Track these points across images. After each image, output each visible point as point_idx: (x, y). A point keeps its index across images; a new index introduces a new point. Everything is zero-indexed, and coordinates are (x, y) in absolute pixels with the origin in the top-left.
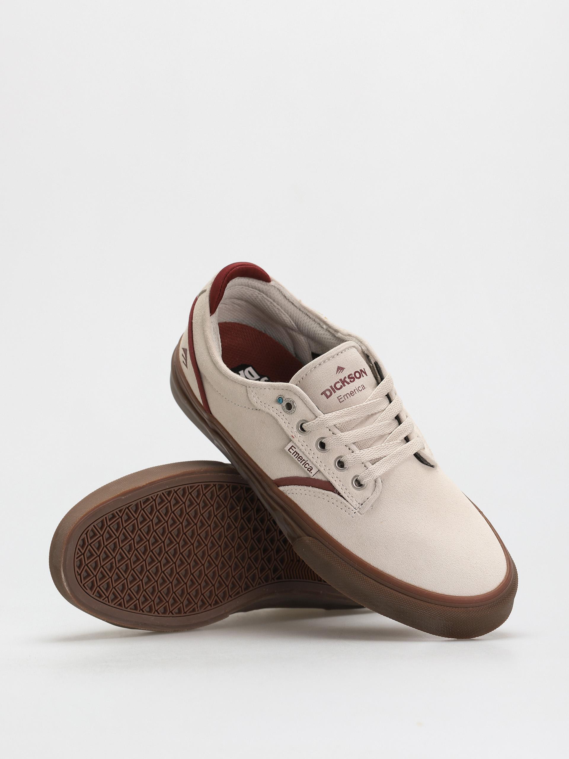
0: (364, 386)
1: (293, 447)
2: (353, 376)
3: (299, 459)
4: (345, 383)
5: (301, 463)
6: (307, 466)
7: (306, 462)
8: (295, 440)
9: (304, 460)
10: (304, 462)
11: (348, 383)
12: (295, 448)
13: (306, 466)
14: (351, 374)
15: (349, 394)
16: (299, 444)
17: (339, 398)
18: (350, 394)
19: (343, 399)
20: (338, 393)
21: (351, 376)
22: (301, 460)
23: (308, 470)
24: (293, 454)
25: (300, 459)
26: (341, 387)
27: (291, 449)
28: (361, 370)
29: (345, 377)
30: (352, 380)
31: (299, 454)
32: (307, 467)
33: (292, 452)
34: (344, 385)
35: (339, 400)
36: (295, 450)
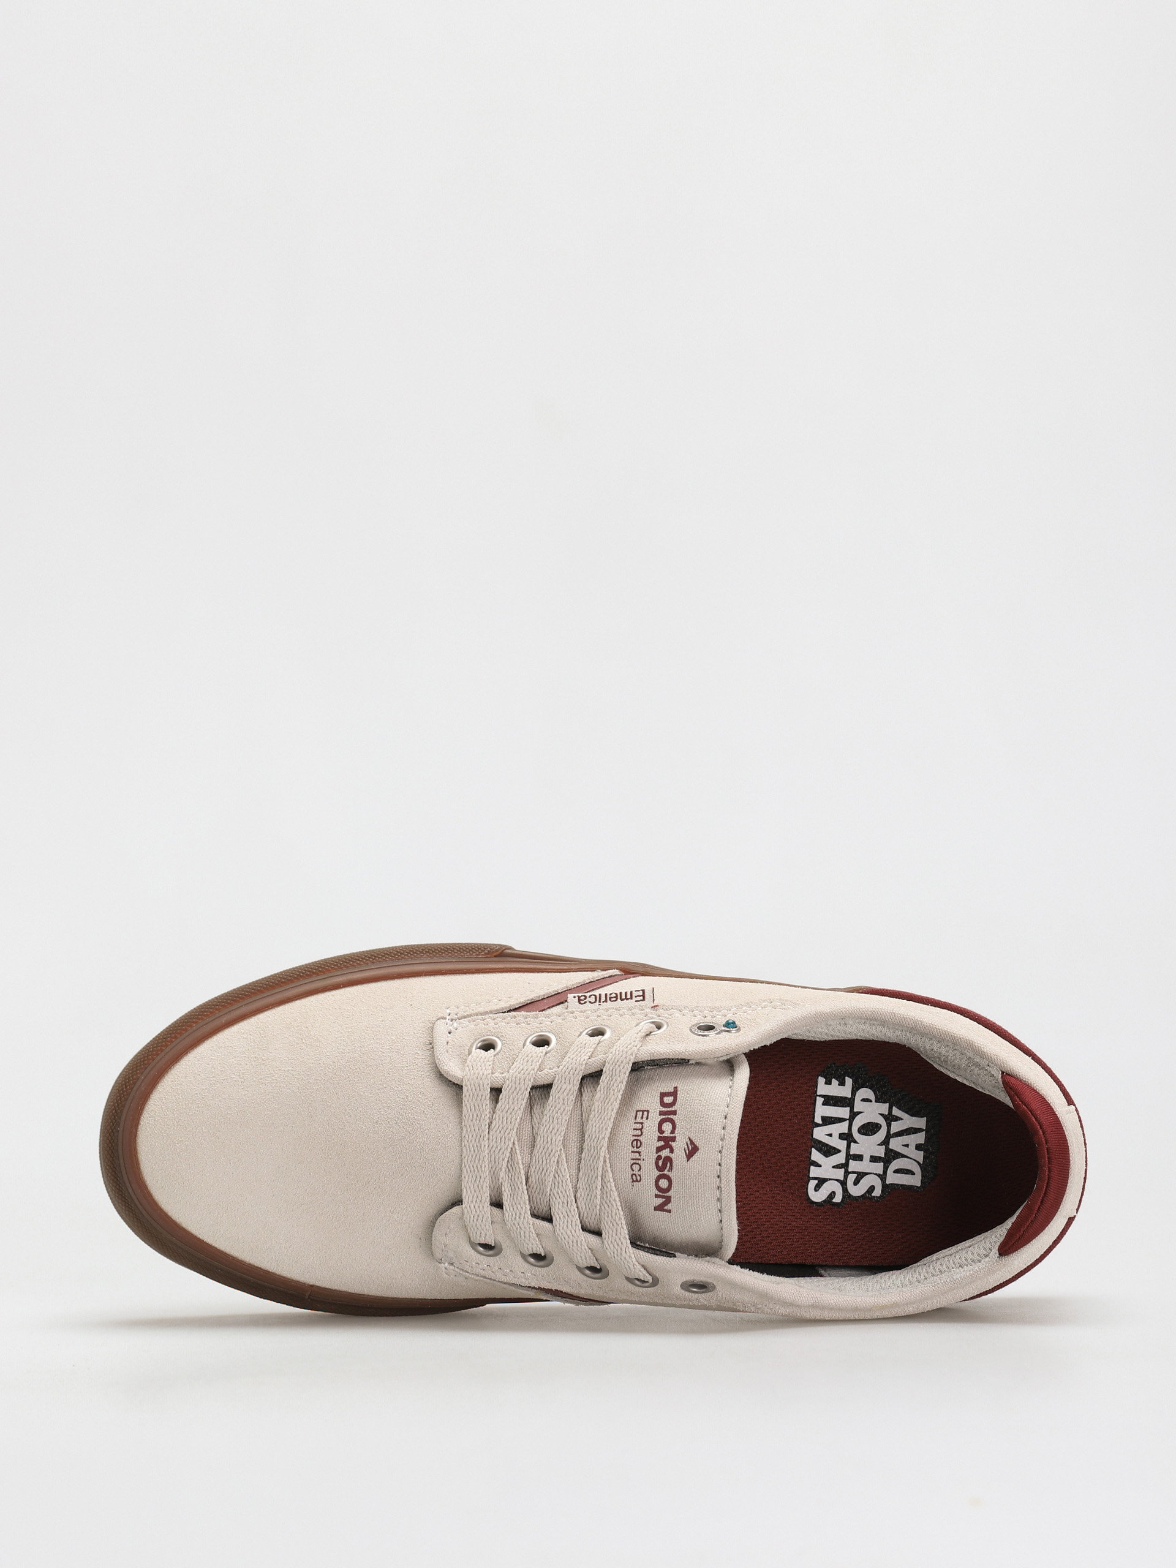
0: (637, 1182)
2: (666, 1172)
4: (662, 1143)
11: (659, 1149)
14: (671, 1169)
15: (640, 1136)
17: (646, 1113)
18: (639, 1138)
19: (639, 1120)
20: (655, 1118)
21: (668, 1165)
22: (611, 997)
23: (585, 995)
24: (630, 990)
25: (614, 997)
26: (661, 1131)
27: (641, 994)
28: (669, 1200)
29: (672, 1151)
30: (660, 1163)
31: (623, 1000)
32: (590, 997)
33: (635, 994)
34: (660, 1139)
35: (643, 1111)
36: (634, 999)
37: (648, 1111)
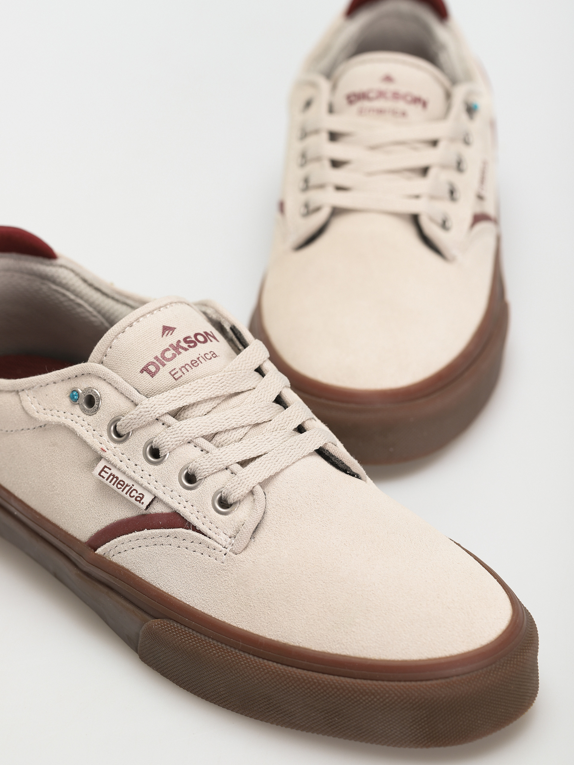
0: (214, 354)
1: (106, 468)
2: (193, 339)
3: (119, 486)
4: (180, 350)
5: (123, 491)
6: (134, 493)
7: (131, 487)
8: (108, 455)
9: (127, 486)
10: (128, 488)
11: (186, 350)
12: (110, 469)
13: (132, 495)
14: (189, 337)
15: (189, 365)
16: (116, 460)
17: (173, 373)
18: (190, 364)
19: (180, 374)
20: (170, 365)
21: (188, 340)
22: (122, 486)
23: (136, 500)
24: (107, 480)
25: (120, 484)
26: (174, 356)
27: (103, 472)
28: (206, 333)
29: (179, 341)
30: (192, 345)
31: (117, 478)
32: (134, 496)
33: (106, 476)
34: (180, 353)
35: (173, 376)
36: (110, 472)
37: (170, 373)
